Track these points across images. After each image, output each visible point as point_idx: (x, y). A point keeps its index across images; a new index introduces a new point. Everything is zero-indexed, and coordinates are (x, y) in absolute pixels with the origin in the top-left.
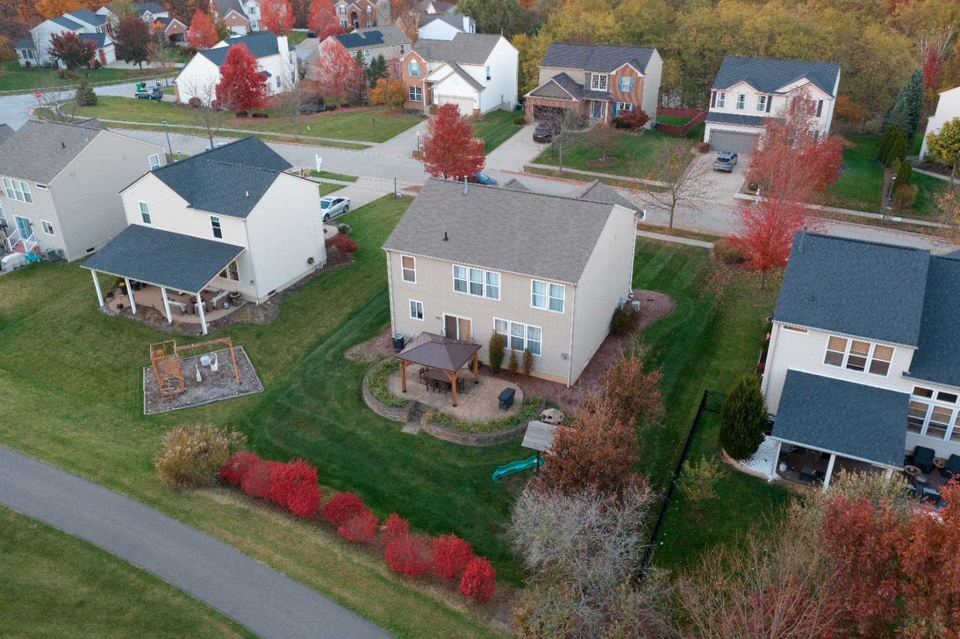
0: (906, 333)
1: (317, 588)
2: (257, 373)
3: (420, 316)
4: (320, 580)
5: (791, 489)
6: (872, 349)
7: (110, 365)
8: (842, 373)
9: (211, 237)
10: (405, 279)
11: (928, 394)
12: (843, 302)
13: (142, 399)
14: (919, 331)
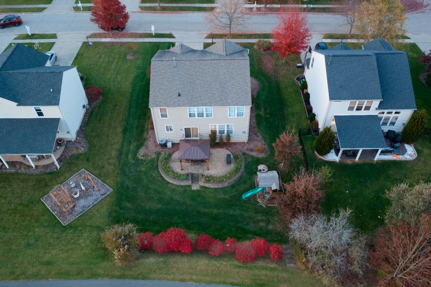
0: (377, 94)
1: (220, 283)
2: (103, 181)
3: (171, 130)
4: (218, 279)
5: (346, 162)
6: (365, 103)
7: (21, 204)
8: (355, 113)
9: (37, 116)
10: (162, 117)
11: (383, 113)
12: (352, 86)
13: (55, 217)
14: (381, 92)
